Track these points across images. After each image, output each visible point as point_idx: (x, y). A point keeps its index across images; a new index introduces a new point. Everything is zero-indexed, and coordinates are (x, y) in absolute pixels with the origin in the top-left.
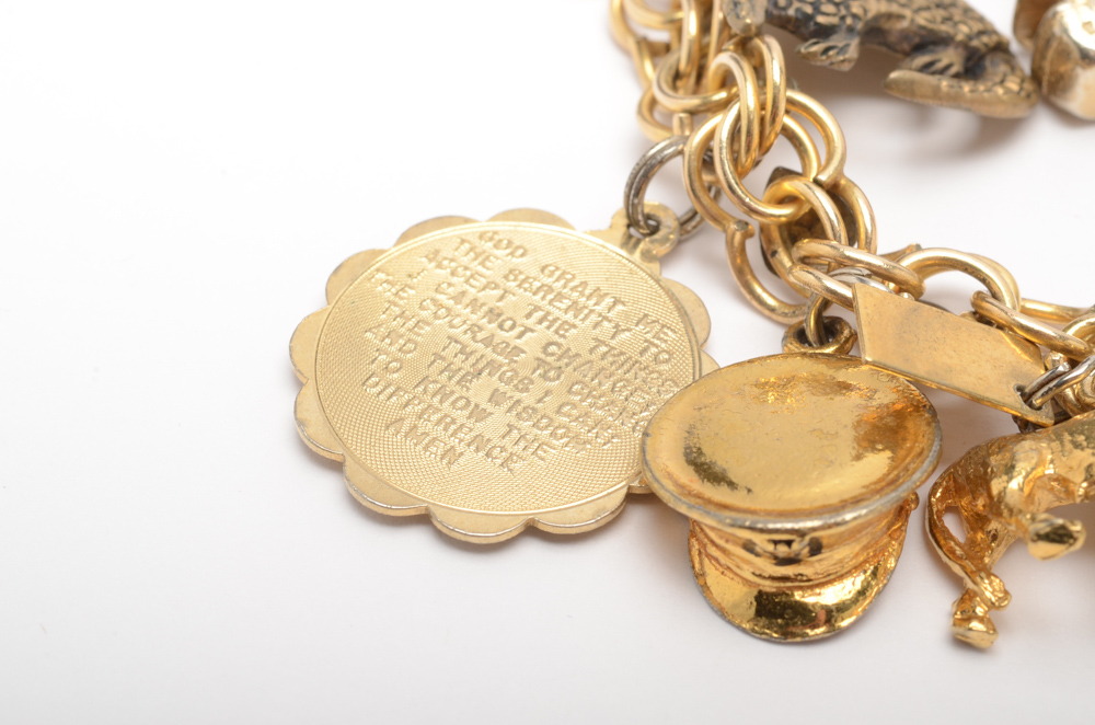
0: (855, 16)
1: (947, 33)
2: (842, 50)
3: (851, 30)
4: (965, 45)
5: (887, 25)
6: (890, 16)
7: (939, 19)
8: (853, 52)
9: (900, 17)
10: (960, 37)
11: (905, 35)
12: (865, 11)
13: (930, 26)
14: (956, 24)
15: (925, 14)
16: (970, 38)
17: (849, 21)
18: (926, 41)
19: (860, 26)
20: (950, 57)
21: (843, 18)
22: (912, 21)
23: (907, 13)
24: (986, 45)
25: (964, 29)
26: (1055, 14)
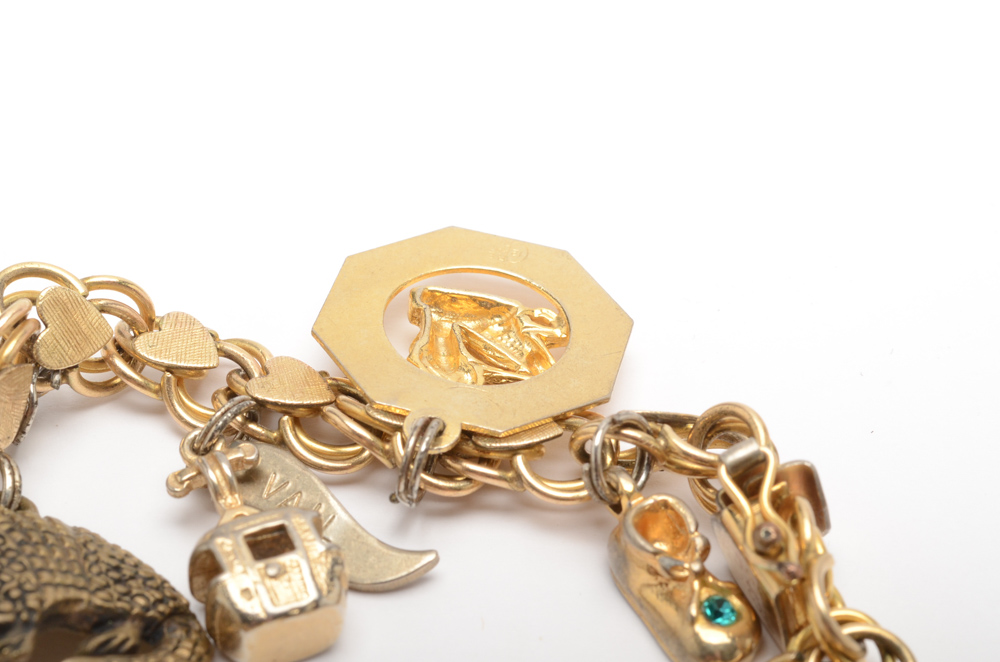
0: (31, 610)
1: (123, 609)
2: (17, 646)
3: (27, 624)
4: (141, 617)
5: (65, 610)
6: (67, 602)
7: (116, 596)
8: (28, 646)
9: (78, 601)
10: (136, 610)
11: (84, 616)
12: (41, 602)
13: (107, 605)
14: (133, 598)
15: (102, 594)
16: (146, 609)
17: (24, 616)
18: (105, 619)
19: (36, 618)
20: (127, 632)
21: (18, 614)
22: (90, 602)
23: (84, 595)
24: (162, 613)
25: (141, 601)
26: (217, 583)
